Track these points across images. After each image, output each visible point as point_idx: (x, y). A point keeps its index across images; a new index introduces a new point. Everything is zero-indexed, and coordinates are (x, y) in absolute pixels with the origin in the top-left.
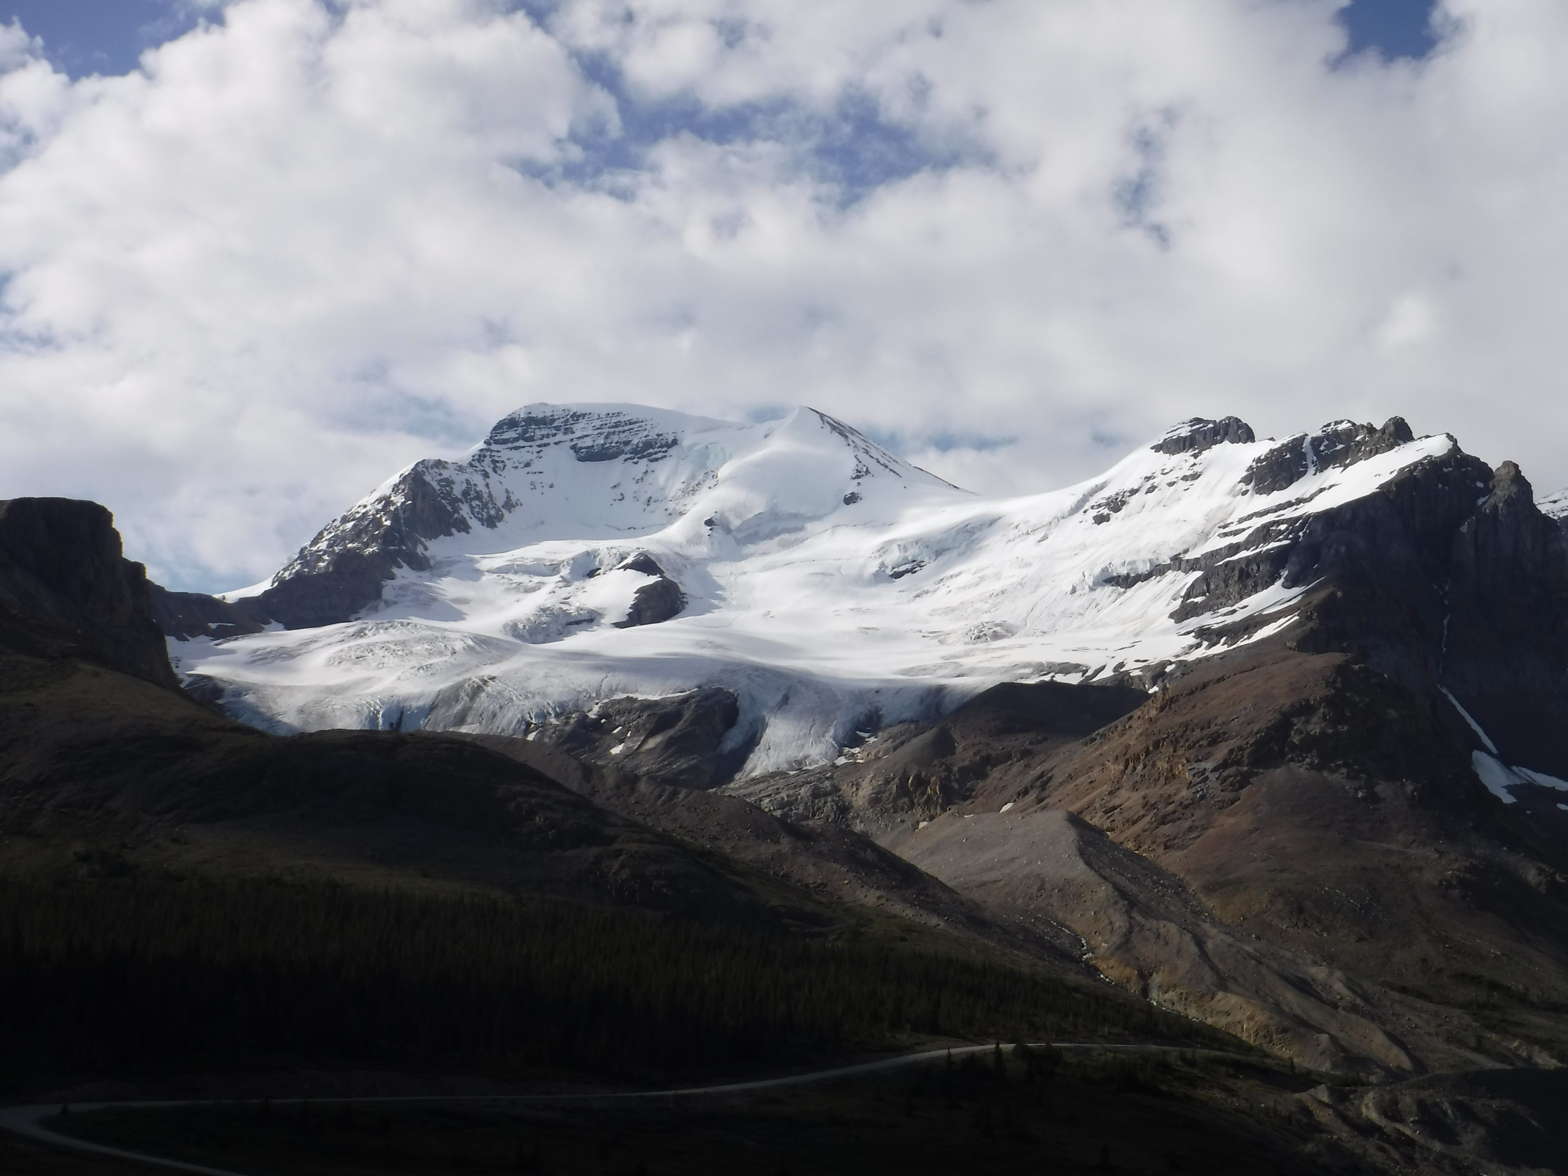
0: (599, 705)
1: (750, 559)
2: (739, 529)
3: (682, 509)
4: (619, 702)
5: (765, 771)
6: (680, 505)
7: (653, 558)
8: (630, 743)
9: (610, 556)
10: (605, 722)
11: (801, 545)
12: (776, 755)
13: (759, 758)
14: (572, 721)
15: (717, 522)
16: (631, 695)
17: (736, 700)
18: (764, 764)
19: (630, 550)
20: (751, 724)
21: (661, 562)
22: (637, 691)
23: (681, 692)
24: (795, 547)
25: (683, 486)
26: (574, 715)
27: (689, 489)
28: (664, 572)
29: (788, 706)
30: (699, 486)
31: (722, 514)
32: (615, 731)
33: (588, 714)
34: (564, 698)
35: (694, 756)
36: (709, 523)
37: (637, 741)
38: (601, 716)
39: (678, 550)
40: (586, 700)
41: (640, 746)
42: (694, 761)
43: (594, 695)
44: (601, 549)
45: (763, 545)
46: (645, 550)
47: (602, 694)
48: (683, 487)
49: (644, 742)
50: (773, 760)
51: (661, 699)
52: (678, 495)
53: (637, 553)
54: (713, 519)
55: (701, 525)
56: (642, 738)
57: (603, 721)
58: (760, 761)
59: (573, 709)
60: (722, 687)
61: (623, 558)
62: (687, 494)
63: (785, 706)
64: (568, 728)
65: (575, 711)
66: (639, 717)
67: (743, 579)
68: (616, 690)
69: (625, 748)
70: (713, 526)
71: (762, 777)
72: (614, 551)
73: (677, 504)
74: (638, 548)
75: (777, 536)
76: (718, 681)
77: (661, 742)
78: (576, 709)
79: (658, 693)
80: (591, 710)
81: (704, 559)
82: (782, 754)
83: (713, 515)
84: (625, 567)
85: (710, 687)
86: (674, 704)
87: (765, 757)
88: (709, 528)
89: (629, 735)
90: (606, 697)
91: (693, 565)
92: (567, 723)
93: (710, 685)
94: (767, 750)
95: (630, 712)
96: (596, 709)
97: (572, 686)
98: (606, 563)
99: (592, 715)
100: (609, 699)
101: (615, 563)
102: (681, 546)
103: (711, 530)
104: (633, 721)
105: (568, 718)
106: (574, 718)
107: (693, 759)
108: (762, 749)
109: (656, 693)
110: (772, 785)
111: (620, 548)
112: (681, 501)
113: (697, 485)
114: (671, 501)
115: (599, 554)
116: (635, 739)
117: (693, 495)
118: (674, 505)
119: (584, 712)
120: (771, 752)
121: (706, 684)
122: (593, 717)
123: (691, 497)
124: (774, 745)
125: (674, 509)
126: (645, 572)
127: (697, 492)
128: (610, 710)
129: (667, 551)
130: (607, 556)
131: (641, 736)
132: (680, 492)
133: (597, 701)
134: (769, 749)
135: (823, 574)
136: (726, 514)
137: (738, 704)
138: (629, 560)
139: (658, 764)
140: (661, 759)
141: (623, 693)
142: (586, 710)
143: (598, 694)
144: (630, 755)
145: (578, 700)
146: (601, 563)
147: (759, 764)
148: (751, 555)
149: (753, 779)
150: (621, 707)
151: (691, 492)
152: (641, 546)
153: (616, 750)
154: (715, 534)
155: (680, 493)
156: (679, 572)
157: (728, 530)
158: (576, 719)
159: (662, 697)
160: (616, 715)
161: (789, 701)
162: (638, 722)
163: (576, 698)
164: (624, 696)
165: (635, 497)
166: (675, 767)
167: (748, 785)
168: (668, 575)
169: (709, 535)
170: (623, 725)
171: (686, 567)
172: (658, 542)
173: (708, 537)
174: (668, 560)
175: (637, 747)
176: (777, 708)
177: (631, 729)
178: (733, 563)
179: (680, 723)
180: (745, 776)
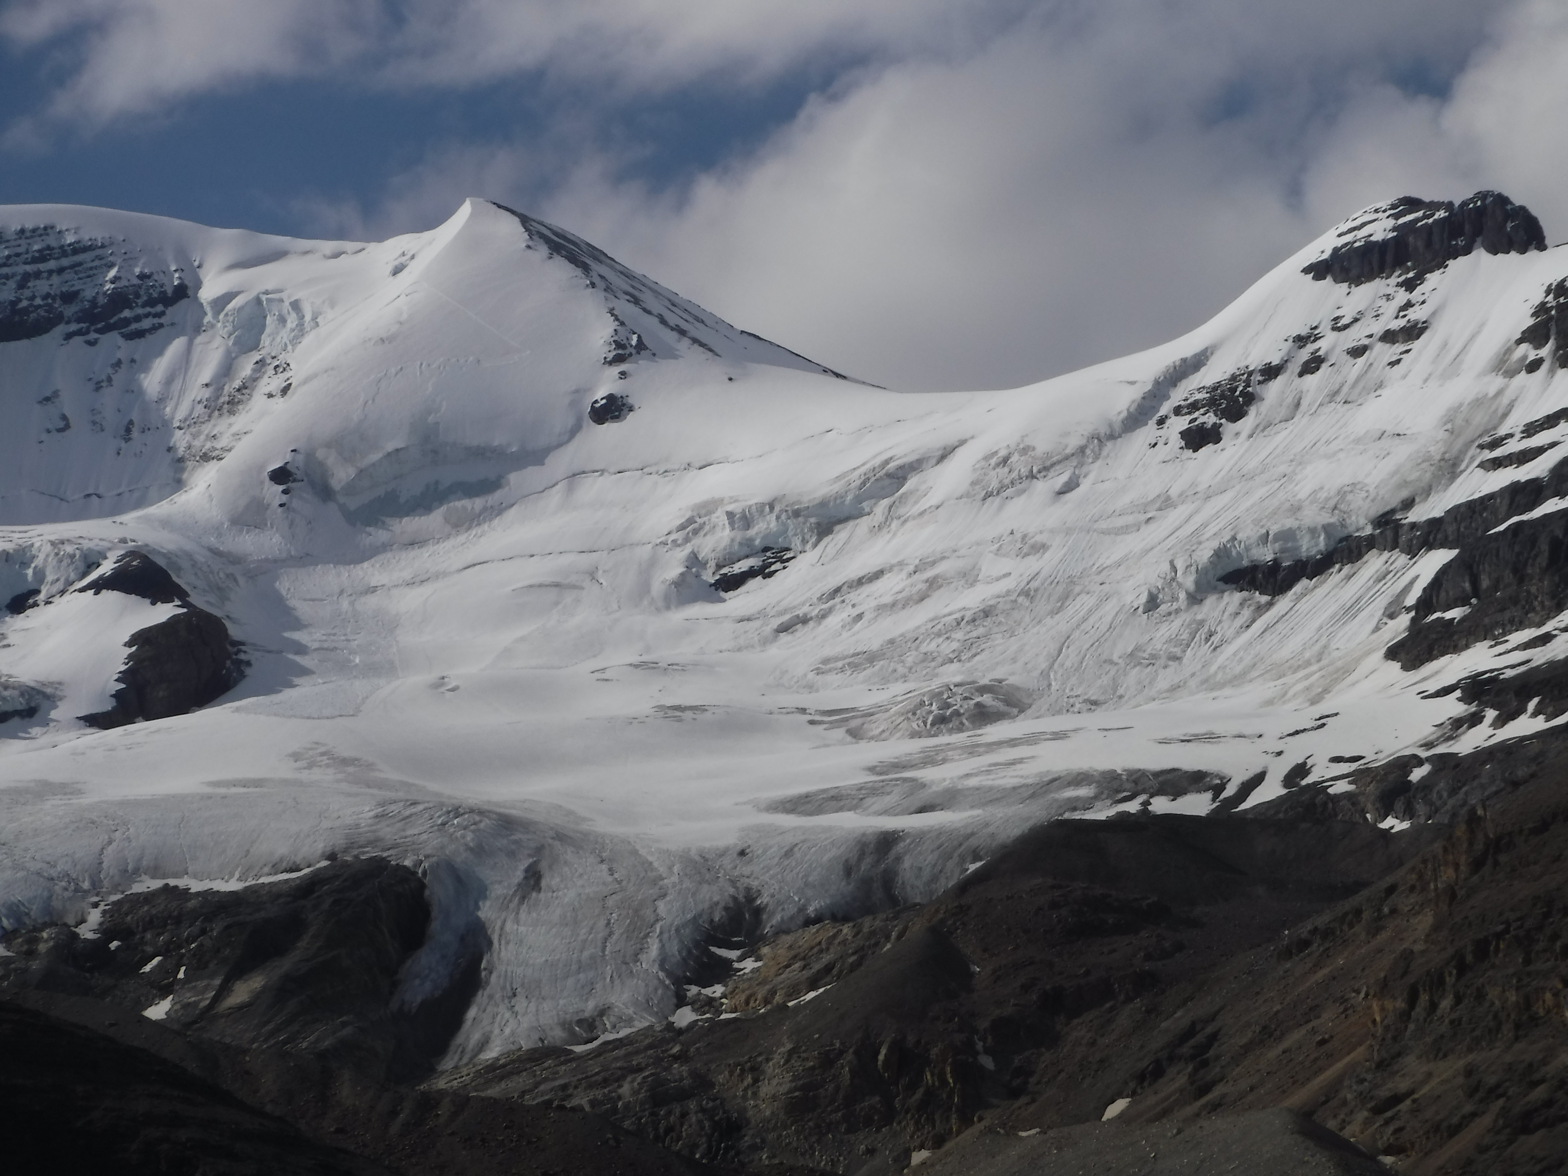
0: (102, 907)
1: (381, 557)
2: (350, 489)
3: (208, 445)
4: (148, 898)
5: (513, 1047)
6: (202, 437)
7: (161, 562)
8: (188, 995)
9: (61, 561)
10: (118, 948)
11: (496, 521)
12: (532, 1007)
13: (494, 1018)
14: (42, 948)
15: (299, 475)
16: (172, 882)
17: (423, 886)
18: (507, 1031)
19: (105, 544)
20: (462, 939)
21: (179, 569)
22: (187, 874)
23: (291, 870)
24: (486, 526)
25: (207, 393)
26: (45, 935)
27: (222, 400)
28: (188, 596)
29: (542, 895)
30: (244, 391)
31: (310, 456)
32: (147, 968)
33: (76, 930)
34: (18, 895)
35: (344, 1018)
36: (281, 476)
37: (206, 988)
38: (108, 932)
39: (212, 540)
40: (70, 899)
41: (216, 1000)
42: (347, 1031)
43: (86, 885)
44: (37, 545)
45: (410, 525)
46: (140, 543)
47: (106, 883)
48: (207, 396)
49: (223, 991)
50: (526, 1022)
51: (246, 888)
52: (195, 414)
53: (122, 552)
54: (289, 467)
55: (262, 483)
56: (217, 982)
57: (114, 945)
58: (496, 1025)
59: (40, 921)
60: (385, 854)
61: (91, 564)
62: (216, 413)
63: (534, 894)
64: (35, 965)
65: (45, 926)
66: (203, 932)
67: (371, 602)
68: (137, 871)
69: (178, 1007)
70: (290, 484)
71: (513, 1061)
72: (69, 549)
73: (195, 436)
74: (124, 541)
75: (441, 504)
76: (369, 843)
77: (264, 990)
78: (47, 919)
79: (237, 875)
80: (83, 921)
81: (275, 561)
82: (546, 1006)
83: (289, 457)
84: (98, 586)
85: (356, 857)
86: (281, 900)
87: (508, 1015)
88: (281, 488)
89: (181, 975)
90: (115, 888)
91: (251, 576)
92: (31, 953)
93: (355, 852)
94: (510, 998)
95: (178, 921)
96: (95, 917)
97: (34, 866)
98: (50, 577)
99: (86, 932)
100: (123, 892)
101: (73, 576)
102: (217, 530)
103: (285, 492)
104: (189, 941)
105: (33, 941)
106: (46, 941)
107: (344, 1025)
108: (498, 996)
109: (231, 875)
110: (546, 1080)
111: (81, 541)
112: (204, 426)
113: (239, 390)
114: (180, 428)
115: (34, 557)
116: (201, 984)
117: (232, 413)
118: (188, 437)
119: (65, 924)
120: (520, 1003)
121: (346, 851)
122: (90, 936)
123: (227, 420)
124: (523, 985)
125: (189, 447)
126: (144, 596)
127: (240, 407)
128: (129, 918)
129: (189, 546)
130: (52, 561)
131: (212, 976)
132: (201, 406)
133: (96, 899)
134: (514, 995)
135: (557, 585)
136: (320, 454)
137: (427, 892)
138: (106, 568)
139: (266, 1040)
140: (270, 1027)
141: (152, 878)
142: (71, 920)
143: (96, 885)
144: (195, 1022)
145: (50, 897)
146: (40, 576)
147: (497, 1031)
148: (384, 548)
149: (492, 1067)
150: (154, 912)
151: (226, 406)
152: (129, 536)
153: (158, 1011)
154: (296, 504)
155: (200, 409)
156: (221, 592)
157: (325, 492)
158: (51, 943)
159: (247, 884)
160: (145, 930)
161: (543, 883)
162: (201, 945)
163: (46, 894)
164: (156, 884)
165: (94, 423)
166: (305, 1045)
167: (483, 1081)
168: (196, 599)
169: (281, 505)
170: (165, 951)
171: (235, 580)
172: (166, 523)
173: (280, 510)
174: (194, 564)
175: (208, 1002)
176: (516, 900)
177: (185, 960)
178: (341, 568)
179: (302, 944)
180: (465, 1060)
